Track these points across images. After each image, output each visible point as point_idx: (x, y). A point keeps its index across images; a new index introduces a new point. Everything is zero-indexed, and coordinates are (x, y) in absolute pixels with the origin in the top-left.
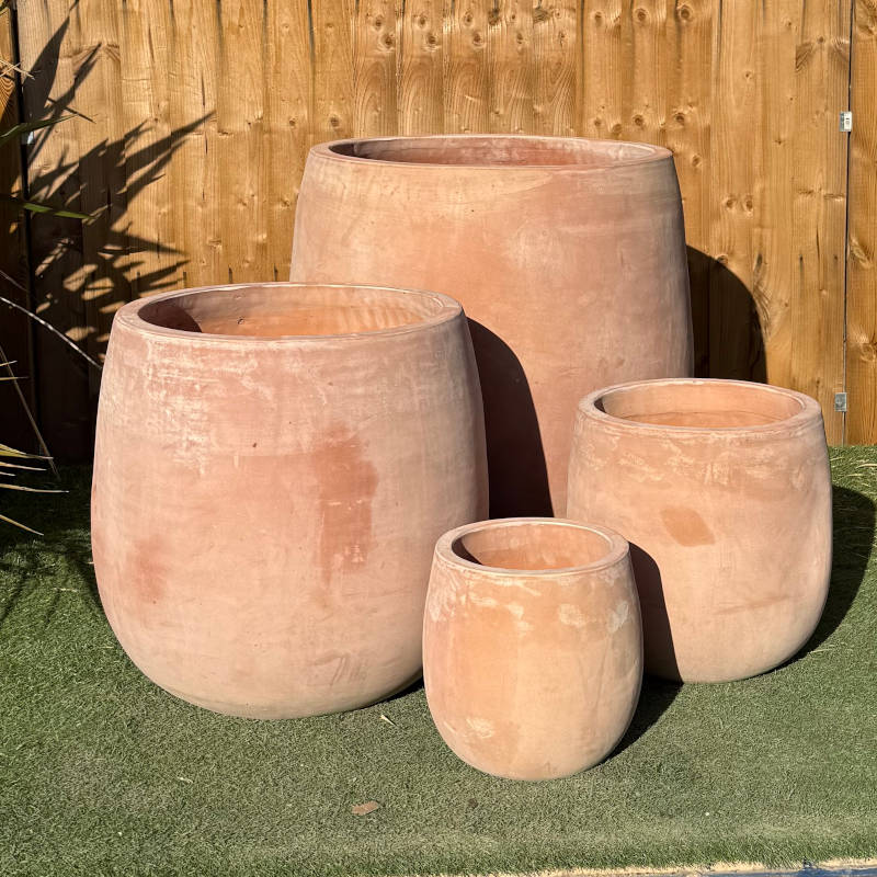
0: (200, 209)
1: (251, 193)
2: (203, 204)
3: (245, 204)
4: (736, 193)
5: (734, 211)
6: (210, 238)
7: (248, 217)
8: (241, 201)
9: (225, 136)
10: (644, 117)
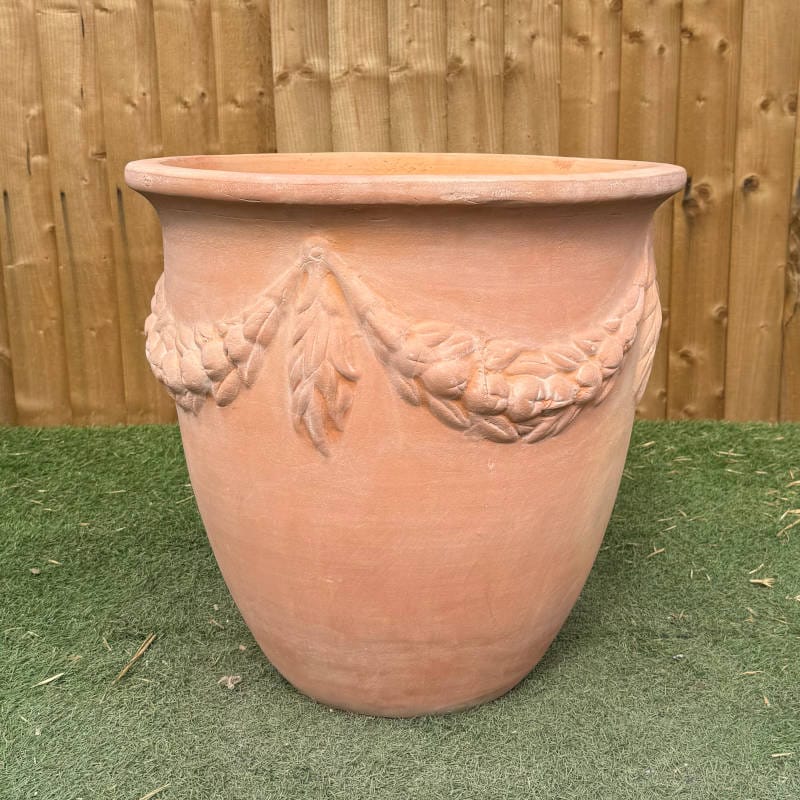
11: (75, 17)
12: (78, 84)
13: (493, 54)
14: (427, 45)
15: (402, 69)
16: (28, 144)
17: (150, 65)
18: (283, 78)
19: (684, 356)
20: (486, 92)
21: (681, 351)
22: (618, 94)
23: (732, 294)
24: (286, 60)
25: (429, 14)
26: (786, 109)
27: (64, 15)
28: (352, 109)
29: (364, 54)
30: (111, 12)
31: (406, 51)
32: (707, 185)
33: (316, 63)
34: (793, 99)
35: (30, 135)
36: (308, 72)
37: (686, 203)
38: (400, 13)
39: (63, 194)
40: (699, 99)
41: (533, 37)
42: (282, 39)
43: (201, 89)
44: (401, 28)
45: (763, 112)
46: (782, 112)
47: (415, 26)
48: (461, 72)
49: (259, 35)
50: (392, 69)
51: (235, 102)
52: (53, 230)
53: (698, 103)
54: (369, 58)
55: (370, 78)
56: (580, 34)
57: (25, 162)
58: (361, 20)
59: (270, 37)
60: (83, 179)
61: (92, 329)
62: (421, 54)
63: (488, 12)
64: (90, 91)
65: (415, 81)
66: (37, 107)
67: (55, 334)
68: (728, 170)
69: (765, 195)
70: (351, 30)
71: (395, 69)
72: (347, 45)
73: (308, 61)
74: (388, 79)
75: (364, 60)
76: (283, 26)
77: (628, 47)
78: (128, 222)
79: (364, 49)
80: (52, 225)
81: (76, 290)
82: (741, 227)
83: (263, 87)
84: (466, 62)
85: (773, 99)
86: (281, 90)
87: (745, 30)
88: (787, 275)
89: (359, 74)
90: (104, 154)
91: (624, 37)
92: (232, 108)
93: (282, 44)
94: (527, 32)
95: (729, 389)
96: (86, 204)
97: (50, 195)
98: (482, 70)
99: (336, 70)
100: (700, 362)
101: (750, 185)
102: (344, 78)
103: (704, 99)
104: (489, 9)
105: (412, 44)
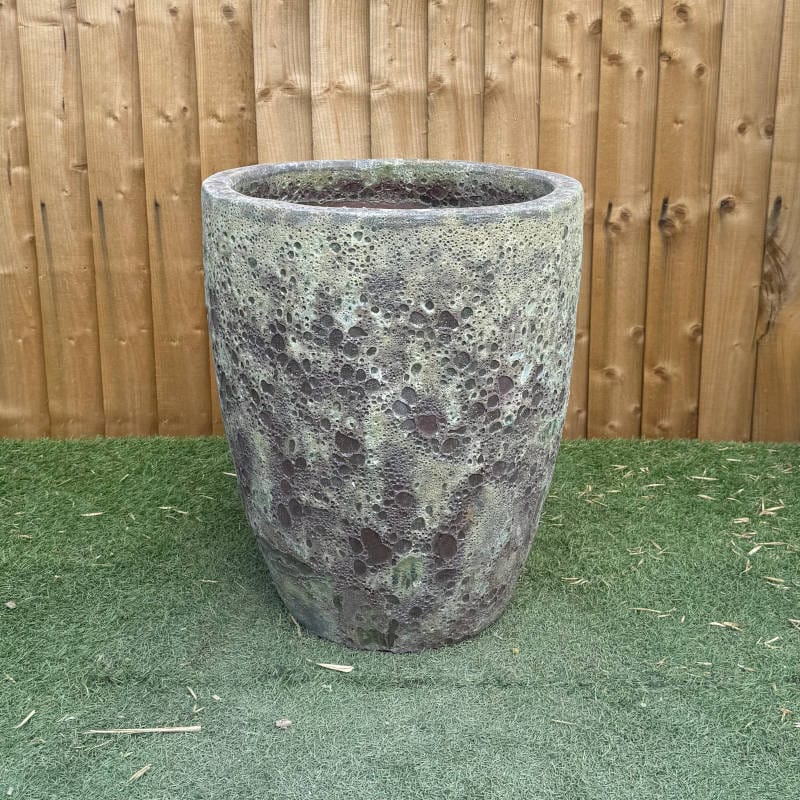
0: (59, 123)
1: (124, 103)
2: (64, 117)
3: (115, 118)
4: (750, 113)
5: (748, 138)
6: (75, 161)
7: (120, 135)
8: (111, 114)
9: (86, 28)
10: (635, 10)
11: (58, 30)
12: (60, 97)
13: (473, 74)
14: (408, 64)
15: (382, 87)
16: (9, 156)
17: (132, 80)
18: (265, 94)
19: (659, 372)
20: (466, 112)
21: (655, 368)
22: (597, 114)
23: (707, 313)
24: (268, 76)
25: (410, 34)
26: (762, 132)
27: (46, 29)
28: (333, 126)
29: (345, 71)
30: (93, 26)
31: (387, 69)
32: (683, 206)
33: (298, 79)
34: (770, 123)
35: (10, 146)
36: (289, 88)
37: (662, 223)
38: (382, 32)
39: (43, 205)
40: (677, 122)
41: (513, 58)
42: (264, 55)
43: (183, 104)
44: (382, 47)
45: (739, 135)
46: (759, 135)
47: (397, 46)
48: (442, 91)
49: (241, 52)
50: (373, 87)
51: (216, 116)
52: (33, 241)
53: (675, 125)
54: (351, 76)
55: (351, 95)
56: (560, 56)
57: (6, 173)
58: (343, 38)
59: (252, 53)
60: (64, 190)
61: (70, 338)
62: (402, 72)
63: (469, 33)
64: (72, 103)
65: (395, 100)
66: (17, 119)
67: (34, 342)
68: (705, 191)
69: (741, 217)
70: (332, 48)
71: (377, 86)
72: (329, 63)
73: (290, 78)
74: (369, 97)
75: (346, 77)
76: (265, 43)
77: (607, 70)
78: (109, 234)
79: (345, 66)
80: (32, 235)
81: (55, 300)
82: (717, 247)
83: (245, 102)
84: (447, 81)
85: (750, 123)
86: (262, 106)
87: (724, 54)
88: (761, 294)
89: (339, 91)
90: (85, 166)
91: (604, 60)
92: (214, 123)
93: (265, 60)
94: (507, 53)
95: (702, 406)
96: (66, 214)
97: (30, 206)
98: (462, 89)
99: (317, 87)
100: (674, 380)
101: (727, 206)
102: (326, 95)
103: (682, 122)
104: (470, 30)
105: (394, 62)
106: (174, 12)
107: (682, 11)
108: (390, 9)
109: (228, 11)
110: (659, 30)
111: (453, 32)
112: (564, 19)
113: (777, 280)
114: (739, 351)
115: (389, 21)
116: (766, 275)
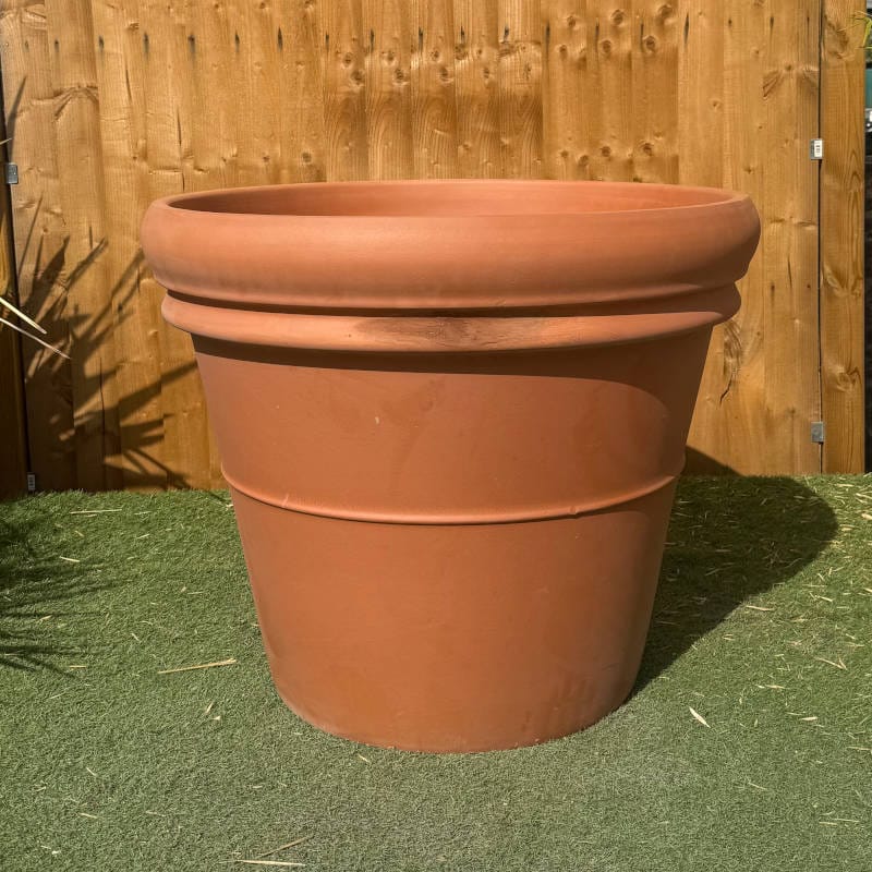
9: (200, 172)
10: (611, 148)
106: (266, 159)
107: (647, 148)
108: (429, 152)
109: (306, 157)
110: (631, 162)
111: (477, 168)
112: (559, 155)
113: (735, 347)
114: (710, 404)
115: (429, 160)
116: (726, 344)
